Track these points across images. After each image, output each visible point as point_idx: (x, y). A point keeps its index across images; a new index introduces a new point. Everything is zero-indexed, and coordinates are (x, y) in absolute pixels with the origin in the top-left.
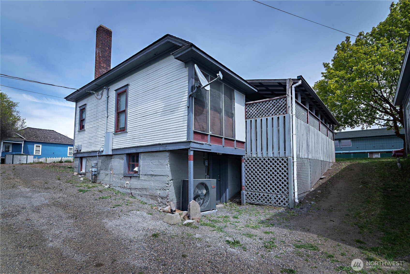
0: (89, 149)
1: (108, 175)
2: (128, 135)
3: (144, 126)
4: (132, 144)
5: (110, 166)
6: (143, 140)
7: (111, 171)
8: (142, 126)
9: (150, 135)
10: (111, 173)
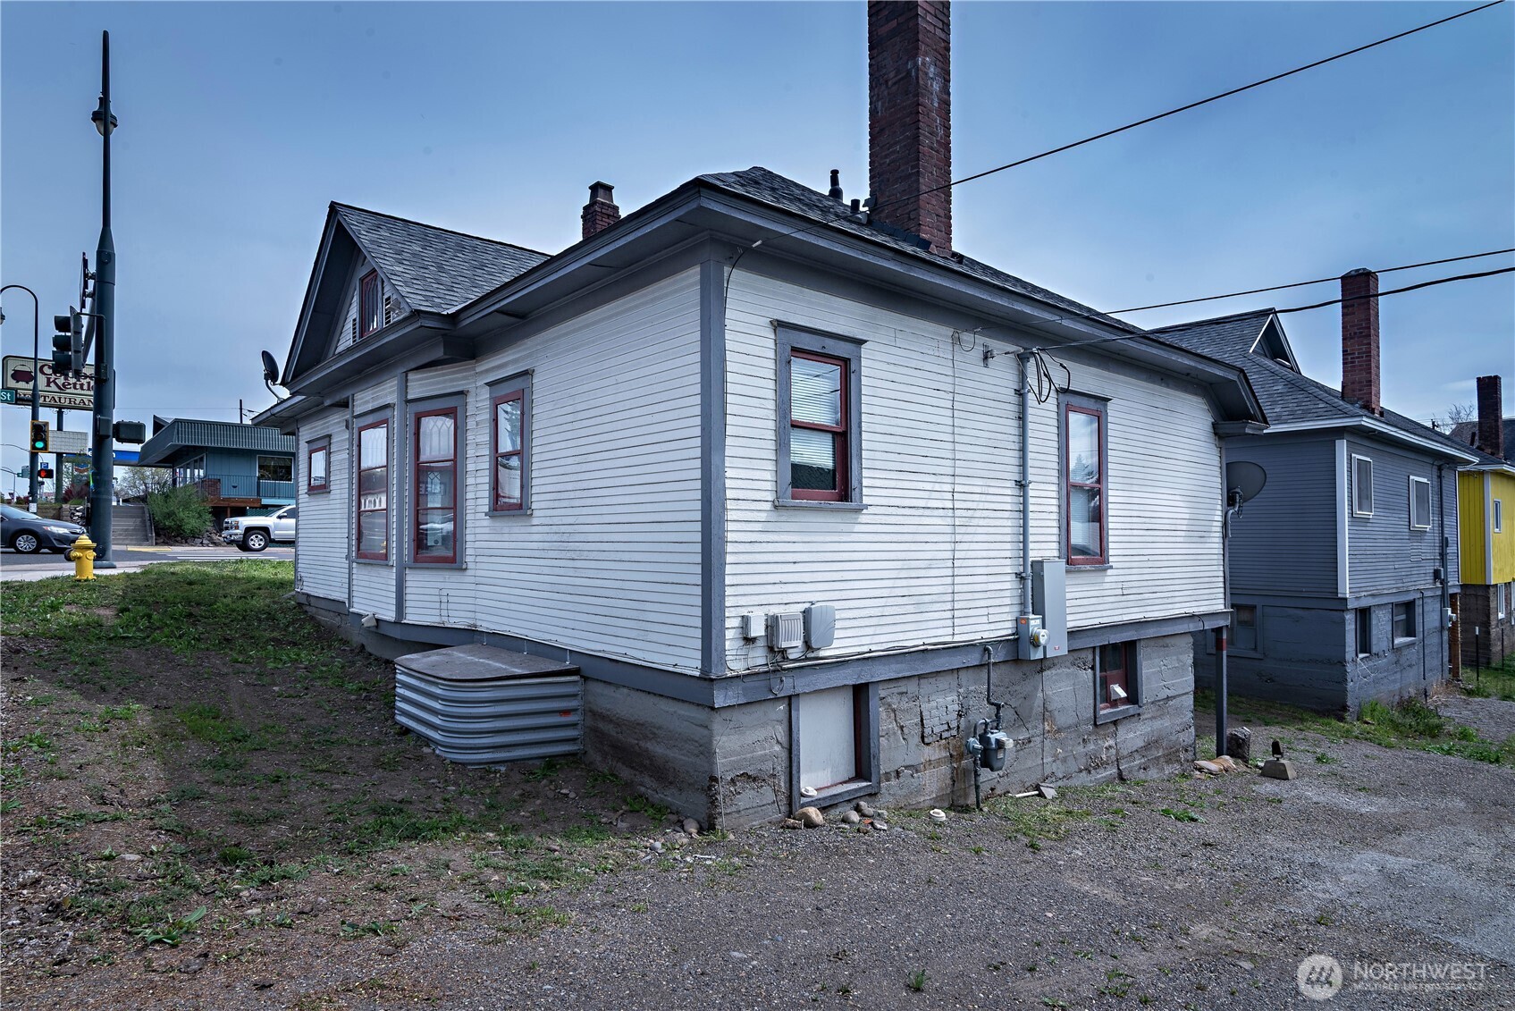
0: (901, 637)
1: (1032, 744)
2: (1107, 579)
3: (1151, 558)
4: (1120, 611)
5: (1038, 702)
6: (1150, 602)
7: (1046, 723)
8: (1148, 557)
9: (1165, 587)
10: (1047, 728)
